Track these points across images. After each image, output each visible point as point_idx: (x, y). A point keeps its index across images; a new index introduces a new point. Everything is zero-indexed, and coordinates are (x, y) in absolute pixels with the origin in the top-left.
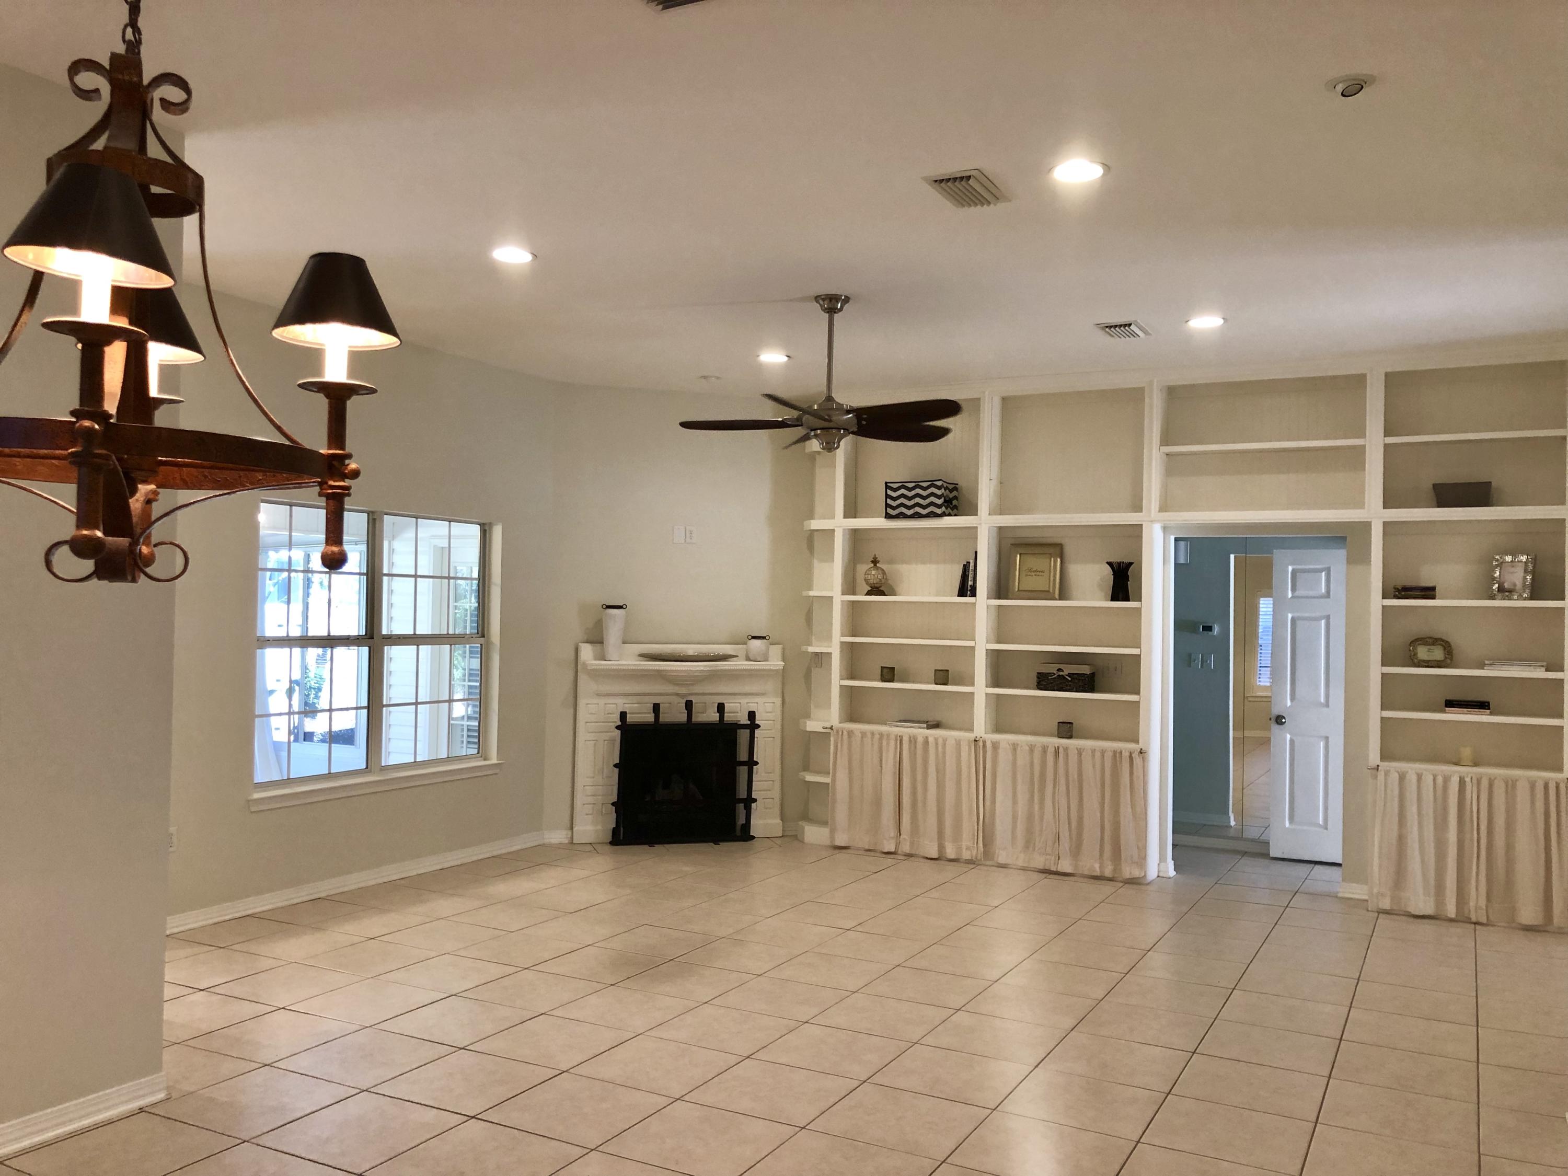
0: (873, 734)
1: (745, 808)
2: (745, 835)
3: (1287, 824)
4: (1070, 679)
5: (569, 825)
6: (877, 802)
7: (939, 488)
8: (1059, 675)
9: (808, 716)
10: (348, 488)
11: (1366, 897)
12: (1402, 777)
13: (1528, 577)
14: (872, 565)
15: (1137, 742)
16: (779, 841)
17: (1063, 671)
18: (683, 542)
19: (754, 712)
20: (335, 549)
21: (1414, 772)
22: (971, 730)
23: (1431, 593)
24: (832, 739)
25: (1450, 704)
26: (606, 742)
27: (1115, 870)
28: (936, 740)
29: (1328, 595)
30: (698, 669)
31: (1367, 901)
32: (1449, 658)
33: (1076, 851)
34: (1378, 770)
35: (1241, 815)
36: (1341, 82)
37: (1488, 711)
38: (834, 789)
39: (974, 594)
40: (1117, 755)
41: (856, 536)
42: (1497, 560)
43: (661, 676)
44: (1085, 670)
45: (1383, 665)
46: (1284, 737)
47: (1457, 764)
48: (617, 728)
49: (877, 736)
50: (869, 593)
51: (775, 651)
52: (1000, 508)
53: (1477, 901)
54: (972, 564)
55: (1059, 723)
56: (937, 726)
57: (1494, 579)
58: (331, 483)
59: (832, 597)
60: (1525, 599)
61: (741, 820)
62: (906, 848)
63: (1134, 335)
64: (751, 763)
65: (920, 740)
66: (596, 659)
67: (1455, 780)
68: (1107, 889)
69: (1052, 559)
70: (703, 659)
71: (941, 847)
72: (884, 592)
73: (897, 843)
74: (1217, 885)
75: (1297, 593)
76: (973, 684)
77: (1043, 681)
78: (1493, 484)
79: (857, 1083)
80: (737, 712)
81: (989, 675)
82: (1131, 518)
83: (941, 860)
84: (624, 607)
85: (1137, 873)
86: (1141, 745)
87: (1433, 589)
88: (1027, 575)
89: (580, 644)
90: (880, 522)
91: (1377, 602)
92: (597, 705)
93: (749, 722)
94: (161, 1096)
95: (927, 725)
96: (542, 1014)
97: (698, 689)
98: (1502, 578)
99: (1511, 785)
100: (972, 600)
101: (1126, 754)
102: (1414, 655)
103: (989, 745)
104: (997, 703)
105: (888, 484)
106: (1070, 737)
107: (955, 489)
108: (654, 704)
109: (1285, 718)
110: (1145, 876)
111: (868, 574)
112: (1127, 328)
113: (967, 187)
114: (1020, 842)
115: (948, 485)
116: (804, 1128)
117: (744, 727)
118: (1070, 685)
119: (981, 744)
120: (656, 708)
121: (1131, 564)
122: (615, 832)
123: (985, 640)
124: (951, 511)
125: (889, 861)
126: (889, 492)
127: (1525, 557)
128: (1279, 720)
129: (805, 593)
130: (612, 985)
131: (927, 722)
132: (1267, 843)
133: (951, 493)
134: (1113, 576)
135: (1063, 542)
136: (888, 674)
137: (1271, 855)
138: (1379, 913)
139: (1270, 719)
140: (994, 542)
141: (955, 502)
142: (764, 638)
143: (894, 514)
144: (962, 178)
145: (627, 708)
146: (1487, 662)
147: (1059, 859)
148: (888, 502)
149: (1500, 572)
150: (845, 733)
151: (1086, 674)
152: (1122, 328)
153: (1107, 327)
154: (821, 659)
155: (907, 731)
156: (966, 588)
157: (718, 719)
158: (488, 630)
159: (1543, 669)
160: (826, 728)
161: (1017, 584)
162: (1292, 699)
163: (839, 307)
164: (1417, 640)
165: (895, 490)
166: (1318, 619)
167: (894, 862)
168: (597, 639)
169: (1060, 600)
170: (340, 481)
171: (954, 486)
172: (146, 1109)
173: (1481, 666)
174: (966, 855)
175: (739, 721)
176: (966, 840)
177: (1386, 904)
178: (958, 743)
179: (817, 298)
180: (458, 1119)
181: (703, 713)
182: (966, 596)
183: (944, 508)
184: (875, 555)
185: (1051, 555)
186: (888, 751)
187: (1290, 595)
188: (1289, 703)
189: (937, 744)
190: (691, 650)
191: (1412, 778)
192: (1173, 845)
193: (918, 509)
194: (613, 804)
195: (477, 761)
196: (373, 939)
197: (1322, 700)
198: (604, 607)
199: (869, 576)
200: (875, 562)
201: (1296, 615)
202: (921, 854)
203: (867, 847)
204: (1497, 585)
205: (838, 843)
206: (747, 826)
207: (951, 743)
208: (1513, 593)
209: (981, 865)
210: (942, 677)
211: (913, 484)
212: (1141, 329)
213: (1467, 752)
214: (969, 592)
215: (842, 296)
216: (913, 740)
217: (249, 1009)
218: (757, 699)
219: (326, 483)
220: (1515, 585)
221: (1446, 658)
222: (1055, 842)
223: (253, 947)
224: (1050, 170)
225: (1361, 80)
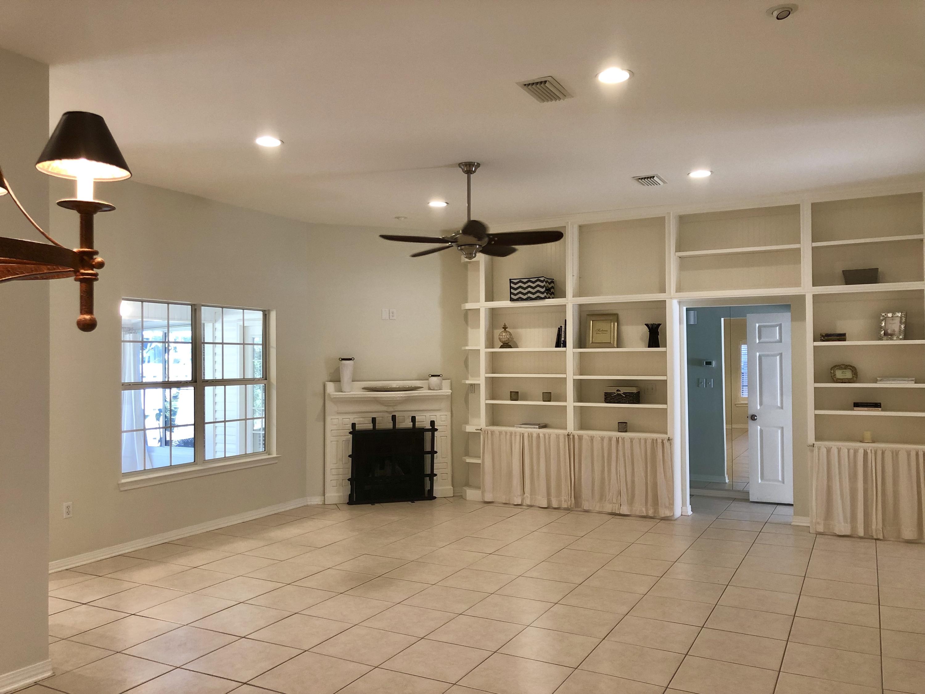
0: (506, 433)
1: (430, 480)
2: (430, 497)
3: (760, 481)
4: (624, 396)
5: (322, 492)
6: (510, 474)
7: (542, 282)
8: (618, 394)
9: (467, 423)
10: (96, 275)
11: (809, 525)
12: (829, 451)
13: (902, 326)
14: (503, 330)
15: (666, 433)
16: (451, 499)
17: (620, 391)
18: (388, 319)
19: (434, 421)
20: (88, 317)
21: (836, 447)
22: (566, 428)
23: (843, 337)
24: (482, 436)
25: (857, 405)
26: (344, 442)
27: (655, 512)
28: (544, 435)
29: (780, 341)
30: (399, 396)
31: (809, 527)
32: (856, 377)
33: (631, 501)
34: (814, 447)
35: (731, 476)
36: (775, 10)
37: (880, 409)
38: (483, 468)
39: (565, 346)
40: (655, 442)
41: (493, 313)
42: (883, 316)
43: (376, 401)
44: (634, 390)
45: (815, 382)
46: (756, 428)
47: (861, 442)
48: (350, 433)
49: (509, 434)
50: (502, 347)
51: (446, 385)
52: (580, 293)
53: (876, 524)
54: (563, 328)
55: (619, 423)
56: (545, 426)
57: (881, 327)
58: (82, 271)
59: (480, 350)
60: (901, 339)
61: (428, 487)
62: (528, 502)
63: (657, 184)
64: (433, 452)
65: (535, 435)
66: (336, 391)
67: (861, 452)
68: (650, 523)
69: (612, 323)
70: (400, 390)
71: (549, 501)
72: (511, 347)
73: (522, 499)
74: (717, 519)
75: (762, 340)
76: (566, 401)
77: (608, 397)
78: (879, 270)
79: (491, 653)
80: (424, 422)
81: (575, 395)
82: (660, 297)
83: (549, 508)
84: (353, 359)
85: (668, 513)
86: (669, 435)
87: (844, 335)
88: (597, 333)
89: (326, 382)
90: (507, 304)
91: (810, 344)
92: (338, 419)
93: (431, 427)
94: (49, 674)
95: (539, 426)
96: (296, 613)
97: (399, 408)
98: (886, 327)
99: (895, 454)
100: (564, 349)
101: (659, 441)
102: (834, 375)
103: (576, 437)
104: (581, 413)
105: (511, 280)
106: (626, 431)
107: (552, 282)
108: (373, 418)
109: (756, 417)
110: (673, 515)
111: (501, 335)
112: (652, 179)
113: (545, 88)
114: (597, 497)
115: (548, 280)
116: (455, 684)
117: (428, 430)
118: (625, 400)
119: (571, 437)
120: (374, 420)
121: (659, 325)
122: (350, 496)
123: (572, 373)
124: (550, 296)
125: (518, 510)
126: (512, 285)
127: (900, 314)
128: (753, 417)
129: (463, 348)
130: (341, 593)
131: (539, 424)
132: (748, 493)
133: (550, 284)
134: (649, 333)
135: (618, 313)
136: (515, 396)
137: (751, 500)
138: (817, 534)
139: (748, 417)
140: (576, 314)
141: (552, 290)
142: (439, 376)
143: (515, 298)
144: (541, 82)
145: (356, 421)
146: (878, 379)
147: (621, 506)
148: (512, 291)
149: (885, 324)
150: (489, 432)
151: (635, 393)
152: (649, 179)
153: (639, 179)
154: (474, 388)
155: (527, 430)
156: (560, 342)
157: (412, 426)
158: (269, 376)
159: (913, 382)
160: (478, 430)
161: (591, 339)
162: (761, 404)
163: (473, 170)
164: (835, 366)
165: (515, 284)
166: (775, 355)
167: (520, 510)
168: (336, 379)
169: (617, 348)
170: (89, 270)
171: (551, 280)
172: (39, 683)
173: (875, 381)
174: (564, 505)
175: (425, 427)
176: (564, 497)
177: (821, 529)
178: (558, 436)
179: (460, 165)
180: (235, 684)
181: (403, 422)
182: (561, 347)
183: (545, 294)
184: (505, 324)
185: (611, 321)
186: (515, 443)
187: (757, 341)
188: (759, 407)
189: (545, 437)
190: (394, 384)
191: (835, 451)
192: (690, 495)
193: (529, 295)
194: (349, 480)
195: (264, 456)
196: (195, 567)
197: (779, 405)
198: (340, 359)
199: (502, 336)
200: (505, 328)
201: (761, 353)
202: (537, 505)
203: (504, 502)
204: (883, 332)
205: (487, 500)
206: (431, 490)
207: (553, 437)
208: (893, 336)
209: (573, 510)
210: (547, 397)
211: (527, 280)
212: (660, 179)
213: (868, 435)
214: (562, 345)
215: (475, 163)
216: (530, 436)
217: (113, 615)
218: (435, 413)
219: (79, 271)
220: (894, 331)
221: (853, 377)
222: (618, 496)
223: (118, 575)
224: (596, 75)
225: (789, 8)
